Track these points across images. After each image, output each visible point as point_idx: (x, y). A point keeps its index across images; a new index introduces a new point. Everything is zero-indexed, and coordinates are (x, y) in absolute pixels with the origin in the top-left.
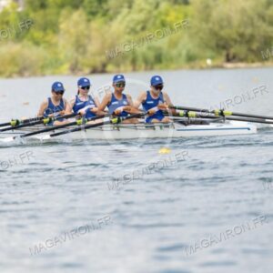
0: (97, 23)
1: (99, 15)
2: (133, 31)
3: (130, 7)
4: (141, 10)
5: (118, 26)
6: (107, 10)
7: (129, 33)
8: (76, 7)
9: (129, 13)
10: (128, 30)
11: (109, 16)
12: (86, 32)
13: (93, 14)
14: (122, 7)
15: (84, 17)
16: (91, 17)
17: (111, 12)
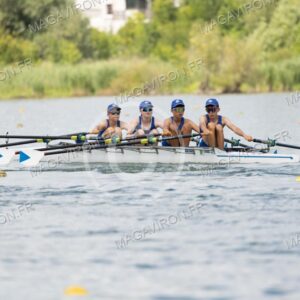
0: (231, 38)
1: (234, 29)
2: (271, 48)
3: (268, 21)
4: (280, 25)
5: (255, 41)
6: (243, 24)
7: (266, 50)
8: (208, 20)
9: (267, 27)
10: (265, 46)
11: (244, 30)
12: (219, 48)
13: (227, 27)
14: (259, 20)
15: (217, 30)
16: (224, 31)
17: (247, 27)
